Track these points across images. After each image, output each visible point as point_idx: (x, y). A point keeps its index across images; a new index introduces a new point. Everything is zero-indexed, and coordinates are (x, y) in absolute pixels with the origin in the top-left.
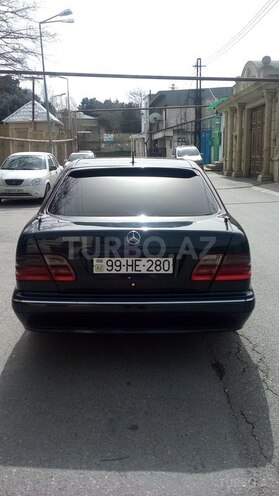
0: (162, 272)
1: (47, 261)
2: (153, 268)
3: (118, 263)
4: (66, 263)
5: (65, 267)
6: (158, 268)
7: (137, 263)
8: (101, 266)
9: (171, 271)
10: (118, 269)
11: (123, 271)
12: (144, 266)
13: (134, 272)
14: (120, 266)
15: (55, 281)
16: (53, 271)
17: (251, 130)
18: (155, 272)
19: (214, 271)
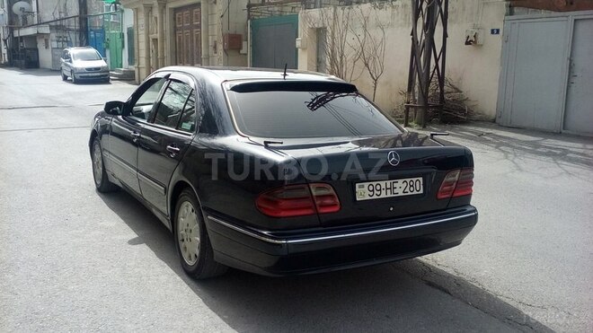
0: (415, 192)
1: (313, 191)
2: (407, 190)
3: (378, 188)
4: (332, 191)
5: (331, 196)
6: (412, 189)
7: (395, 185)
8: (363, 192)
9: (421, 192)
10: (379, 193)
11: (383, 195)
12: (401, 188)
13: (393, 195)
14: (380, 190)
15: (318, 214)
16: (318, 202)
17: (175, 32)
18: (410, 193)
19: (454, 186)
